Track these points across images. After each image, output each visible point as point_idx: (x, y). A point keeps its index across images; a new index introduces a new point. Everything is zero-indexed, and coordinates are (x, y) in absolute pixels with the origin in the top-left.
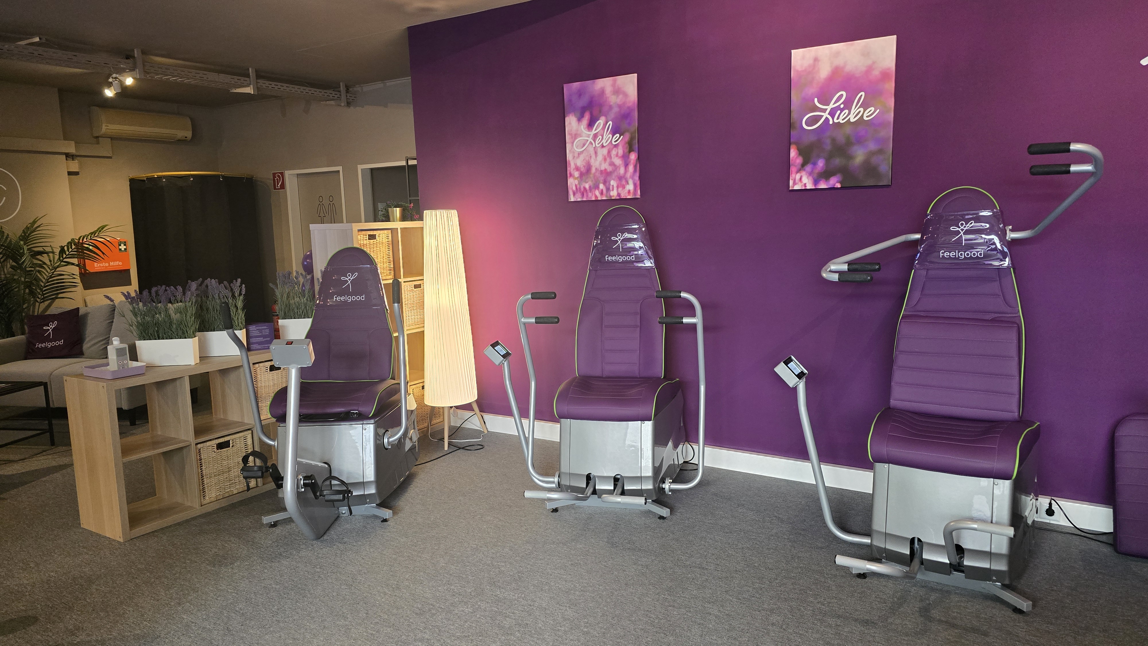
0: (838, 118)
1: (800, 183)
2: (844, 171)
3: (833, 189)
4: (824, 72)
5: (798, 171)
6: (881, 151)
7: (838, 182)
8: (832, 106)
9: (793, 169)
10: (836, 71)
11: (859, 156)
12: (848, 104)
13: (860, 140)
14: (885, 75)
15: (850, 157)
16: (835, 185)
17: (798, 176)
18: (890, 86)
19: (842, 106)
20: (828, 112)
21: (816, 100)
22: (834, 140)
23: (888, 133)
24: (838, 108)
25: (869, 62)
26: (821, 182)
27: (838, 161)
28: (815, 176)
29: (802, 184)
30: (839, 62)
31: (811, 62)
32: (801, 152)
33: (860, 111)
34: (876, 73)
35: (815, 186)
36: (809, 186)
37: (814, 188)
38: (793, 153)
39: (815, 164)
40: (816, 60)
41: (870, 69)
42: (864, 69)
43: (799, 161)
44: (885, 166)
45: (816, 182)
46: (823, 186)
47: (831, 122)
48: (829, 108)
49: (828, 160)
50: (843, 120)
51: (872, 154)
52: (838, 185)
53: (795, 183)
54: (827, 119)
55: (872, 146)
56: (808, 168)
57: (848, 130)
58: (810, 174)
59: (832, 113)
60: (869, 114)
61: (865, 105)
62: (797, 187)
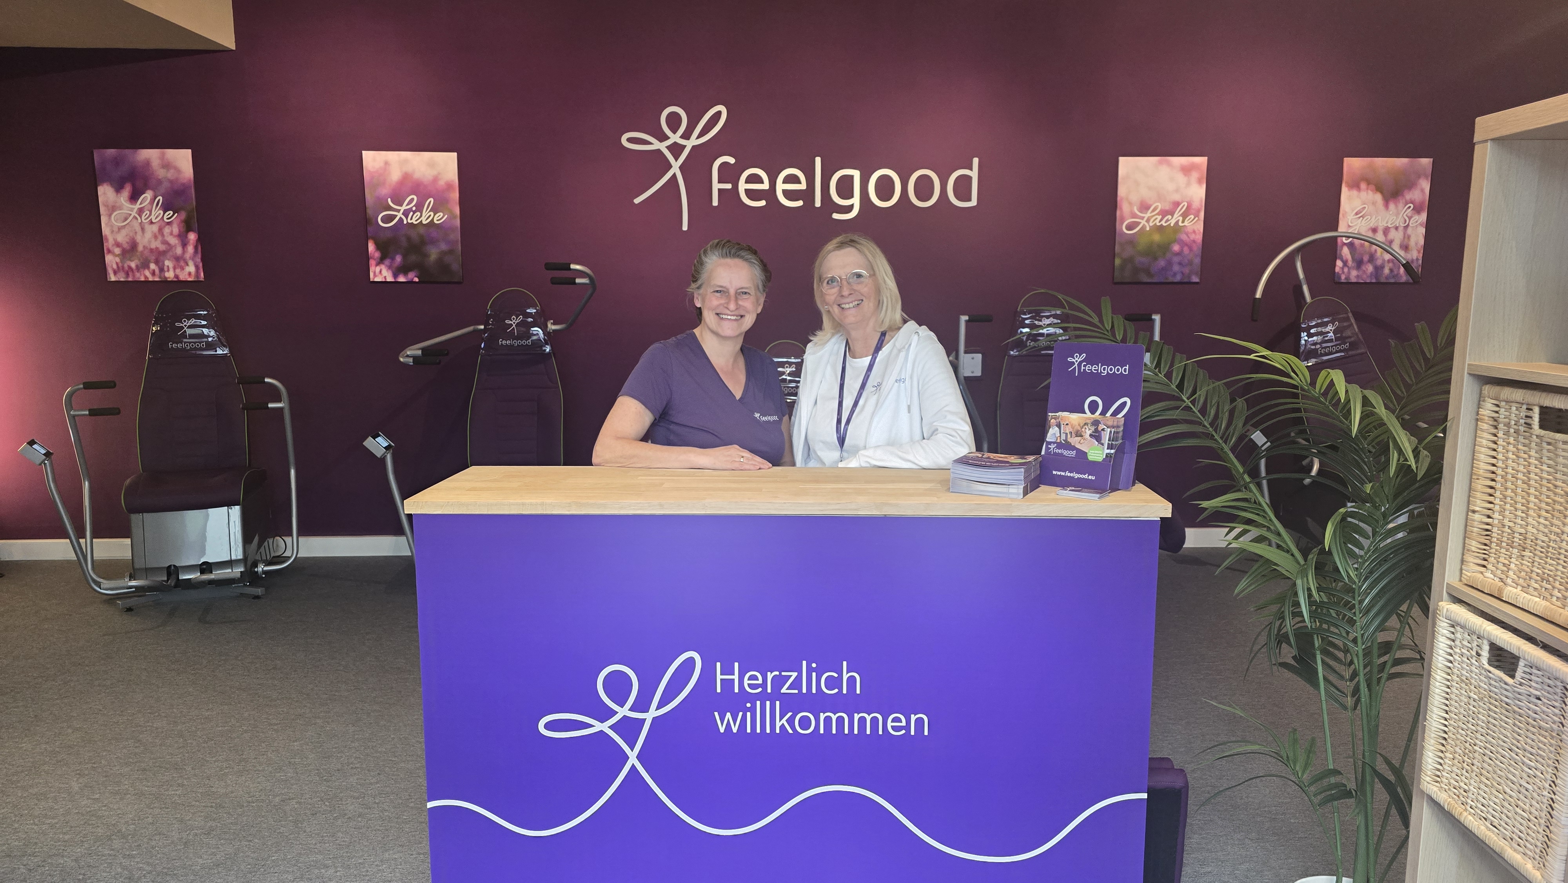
0: (411, 219)
1: (380, 275)
2: (420, 267)
3: (411, 282)
4: (395, 176)
5: (378, 264)
6: (451, 252)
7: (416, 277)
8: (404, 207)
9: (372, 262)
10: (406, 177)
11: (433, 254)
12: (419, 207)
13: (433, 242)
14: (449, 186)
15: (426, 255)
16: (413, 279)
17: (378, 269)
18: (455, 195)
19: (414, 209)
20: (402, 212)
21: (389, 200)
22: (409, 239)
23: (457, 236)
24: (410, 210)
25: (435, 173)
26: (401, 276)
27: (413, 258)
28: (394, 269)
29: (383, 276)
30: (408, 168)
31: (382, 164)
32: (378, 247)
33: (430, 215)
34: (442, 183)
35: (395, 278)
36: (390, 279)
37: (393, 280)
38: (371, 247)
39: (393, 259)
40: (387, 163)
41: (436, 179)
42: (430, 178)
43: (377, 255)
44: (456, 266)
45: (395, 275)
46: (401, 279)
47: (405, 222)
48: (403, 208)
49: (405, 257)
50: (416, 221)
51: (444, 253)
52: (416, 280)
53: (375, 275)
54: (401, 218)
55: (444, 247)
56: (387, 262)
57: (422, 230)
58: (389, 267)
59: (406, 213)
60: (439, 218)
61: (435, 210)
62: (377, 279)
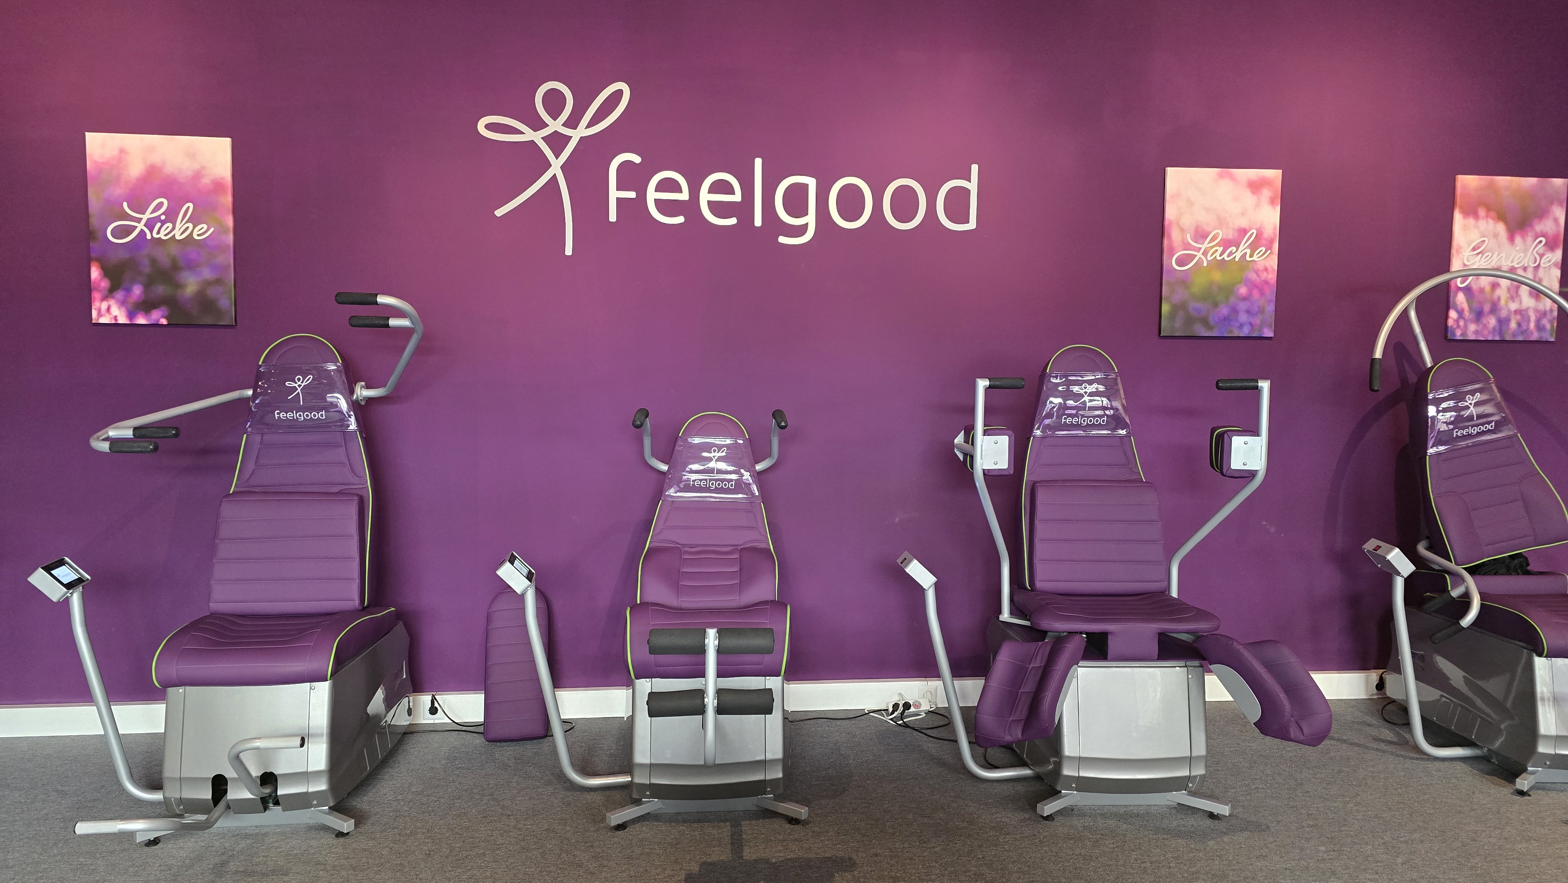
0: (158, 233)
1: (107, 315)
2: (172, 303)
3: (157, 325)
4: (135, 169)
5: (104, 298)
6: (218, 281)
7: (163, 317)
8: (148, 215)
9: (96, 295)
10: (152, 171)
11: (191, 285)
12: (171, 216)
13: (191, 266)
14: (218, 186)
15: (179, 286)
16: (159, 320)
17: (104, 306)
18: (227, 200)
19: (163, 217)
20: (143, 222)
21: (125, 204)
22: (154, 261)
23: (228, 259)
24: (158, 219)
25: (196, 166)
26: (139, 316)
27: (161, 290)
28: (130, 306)
29: (112, 316)
30: (155, 159)
31: (115, 153)
32: (106, 272)
33: (188, 228)
34: (206, 181)
35: (131, 320)
36: (122, 320)
37: (128, 322)
38: (95, 273)
39: (128, 290)
40: (122, 151)
41: (197, 176)
42: (190, 173)
43: (105, 284)
44: (225, 300)
45: (131, 315)
46: (141, 320)
47: (149, 237)
48: (145, 217)
49: (147, 286)
50: (165, 235)
51: (208, 283)
52: (164, 321)
53: (100, 315)
54: (142, 230)
55: (207, 274)
56: (120, 295)
57: (173, 250)
58: (122, 303)
59: (150, 224)
60: (201, 232)
61: (195, 220)
62: (103, 320)
